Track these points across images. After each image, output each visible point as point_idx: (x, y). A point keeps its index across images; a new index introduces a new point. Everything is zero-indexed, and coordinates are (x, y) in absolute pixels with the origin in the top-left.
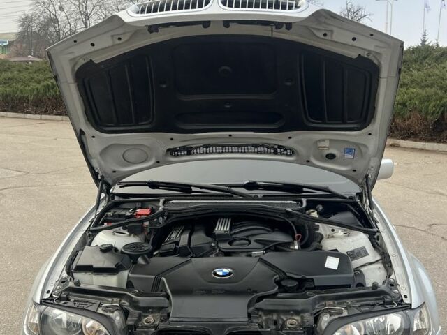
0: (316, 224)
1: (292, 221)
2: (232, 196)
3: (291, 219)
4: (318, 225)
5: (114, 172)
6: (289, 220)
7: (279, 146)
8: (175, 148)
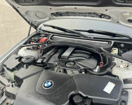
0: (113, 57)
1: (101, 54)
2: (79, 37)
3: (101, 53)
4: (114, 59)
5: (35, 21)
6: (100, 54)
7: (101, 14)
8: (54, 13)
